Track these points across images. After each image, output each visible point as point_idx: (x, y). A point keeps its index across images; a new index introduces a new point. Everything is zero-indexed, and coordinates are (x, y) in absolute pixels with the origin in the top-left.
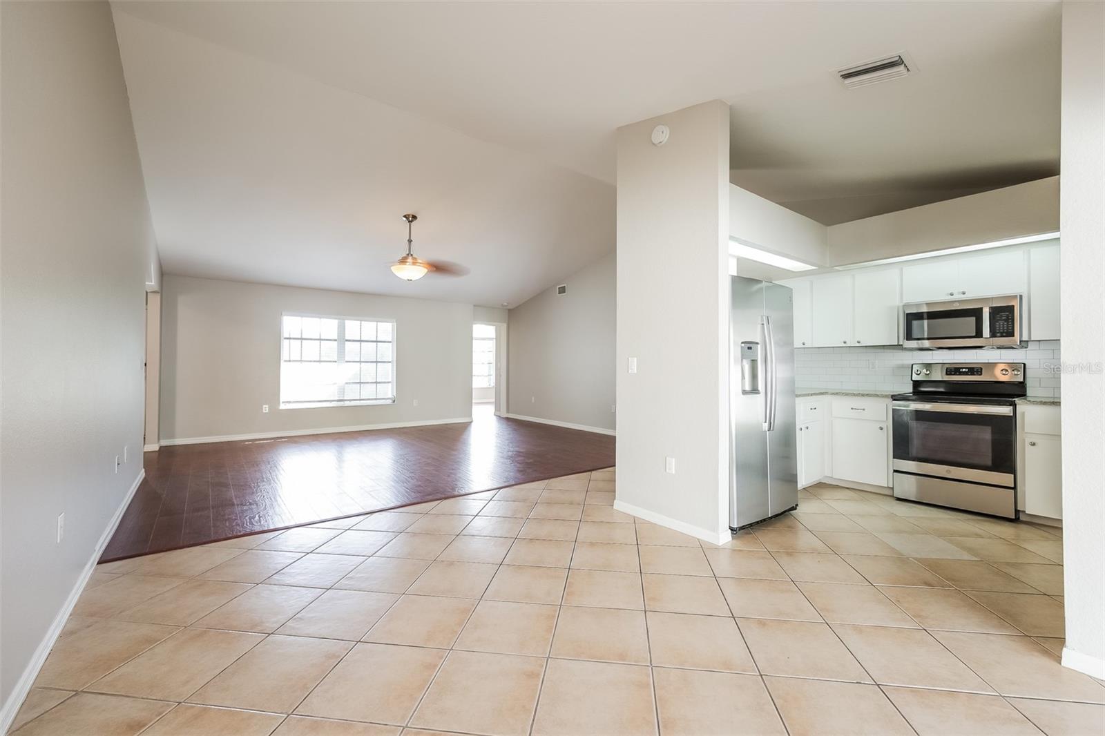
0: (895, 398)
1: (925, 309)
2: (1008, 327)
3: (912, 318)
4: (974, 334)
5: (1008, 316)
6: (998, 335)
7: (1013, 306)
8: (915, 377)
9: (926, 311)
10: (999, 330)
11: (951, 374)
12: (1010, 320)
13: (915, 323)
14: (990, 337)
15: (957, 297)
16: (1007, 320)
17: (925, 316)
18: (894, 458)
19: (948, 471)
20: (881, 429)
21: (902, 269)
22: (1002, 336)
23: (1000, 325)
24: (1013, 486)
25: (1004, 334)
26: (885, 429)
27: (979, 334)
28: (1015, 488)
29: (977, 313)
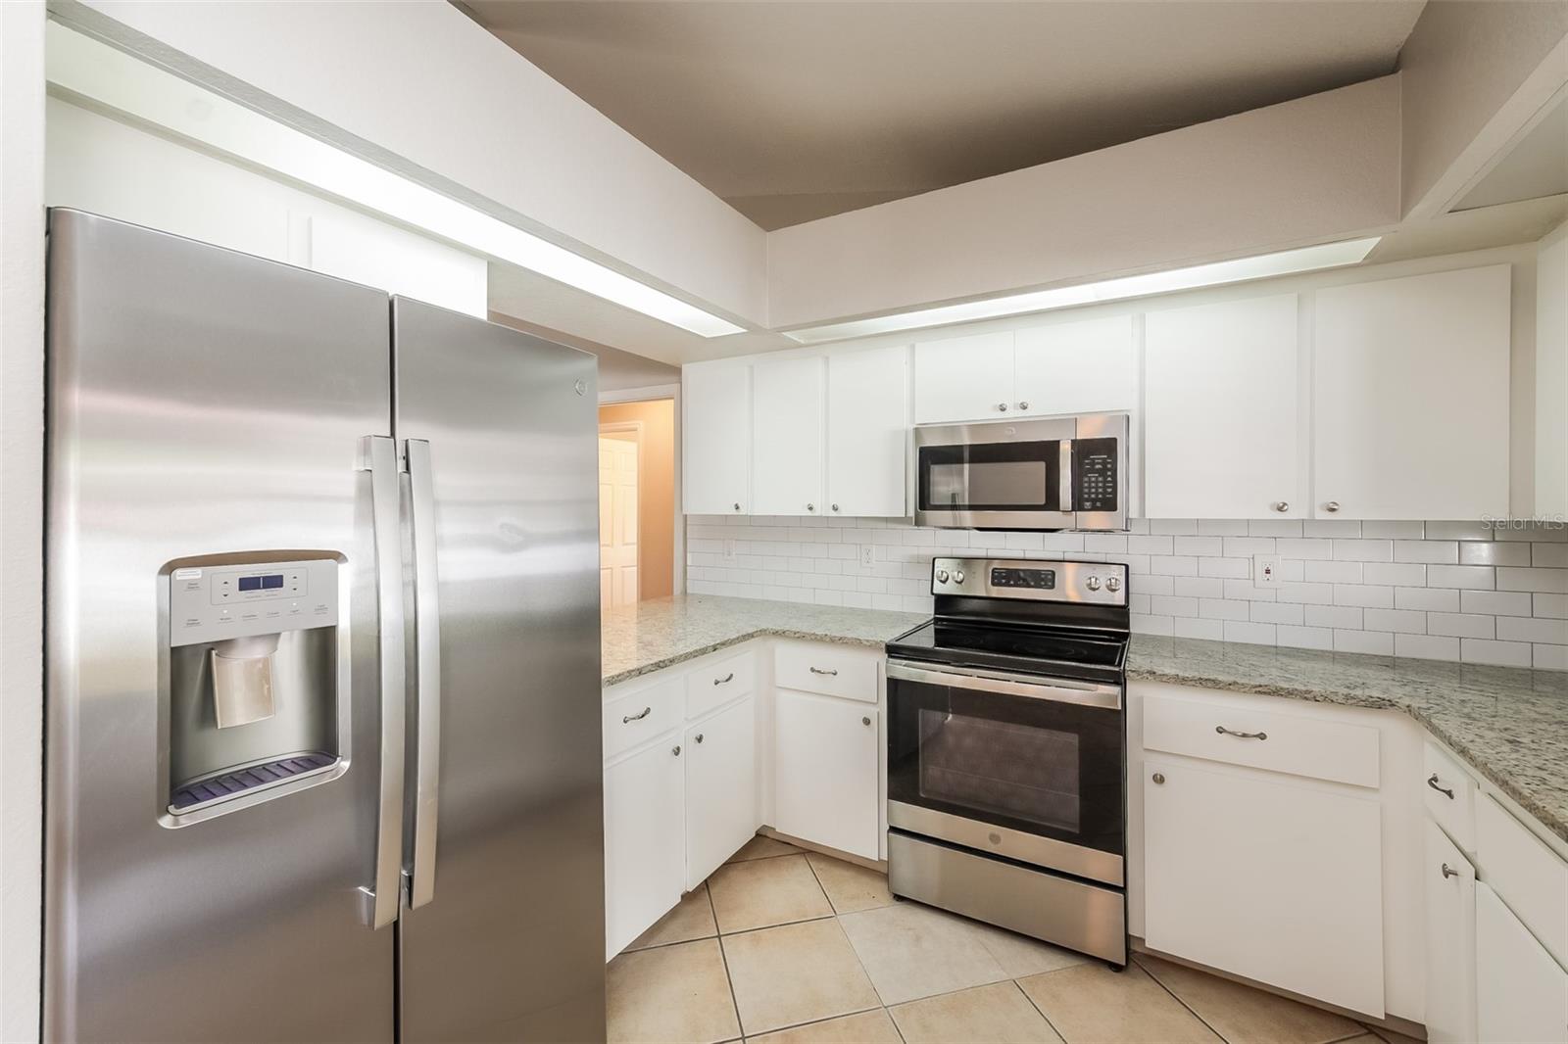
0: (893, 651)
1: (966, 440)
2: (1105, 488)
3: (931, 458)
4: (1042, 502)
5: (1104, 463)
6: (1088, 504)
7: (1115, 440)
8: (940, 588)
9: (968, 443)
10: (1090, 493)
11: (999, 584)
12: (1109, 472)
13: (937, 472)
14: (1073, 510)
15: (1013, 414)
16: (1102, 472)
17: (966, 455)
18: (889, 797)
19: (995, 838)
20: (867, 722)
21: (913, 347)
22: (1094, 508)
23: (1090, 482)
24: (1122, 886)
25: (1098, 504)
26: (874, 722)
27: (1052, 503)
28: (1123, 890)
29: (1046, 452)
